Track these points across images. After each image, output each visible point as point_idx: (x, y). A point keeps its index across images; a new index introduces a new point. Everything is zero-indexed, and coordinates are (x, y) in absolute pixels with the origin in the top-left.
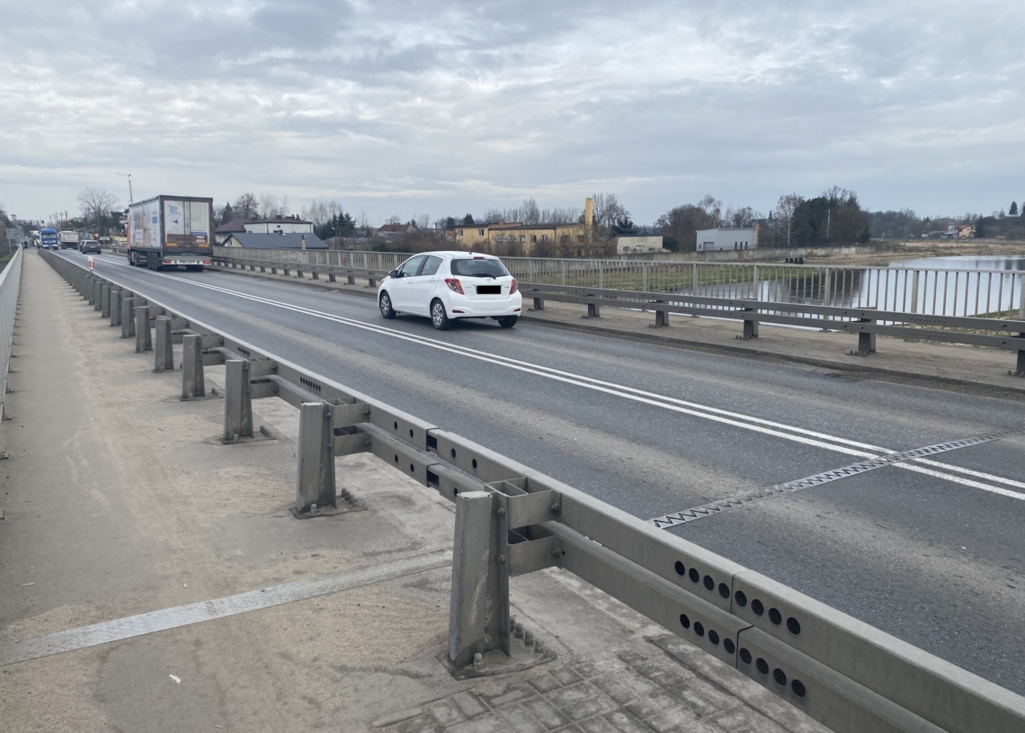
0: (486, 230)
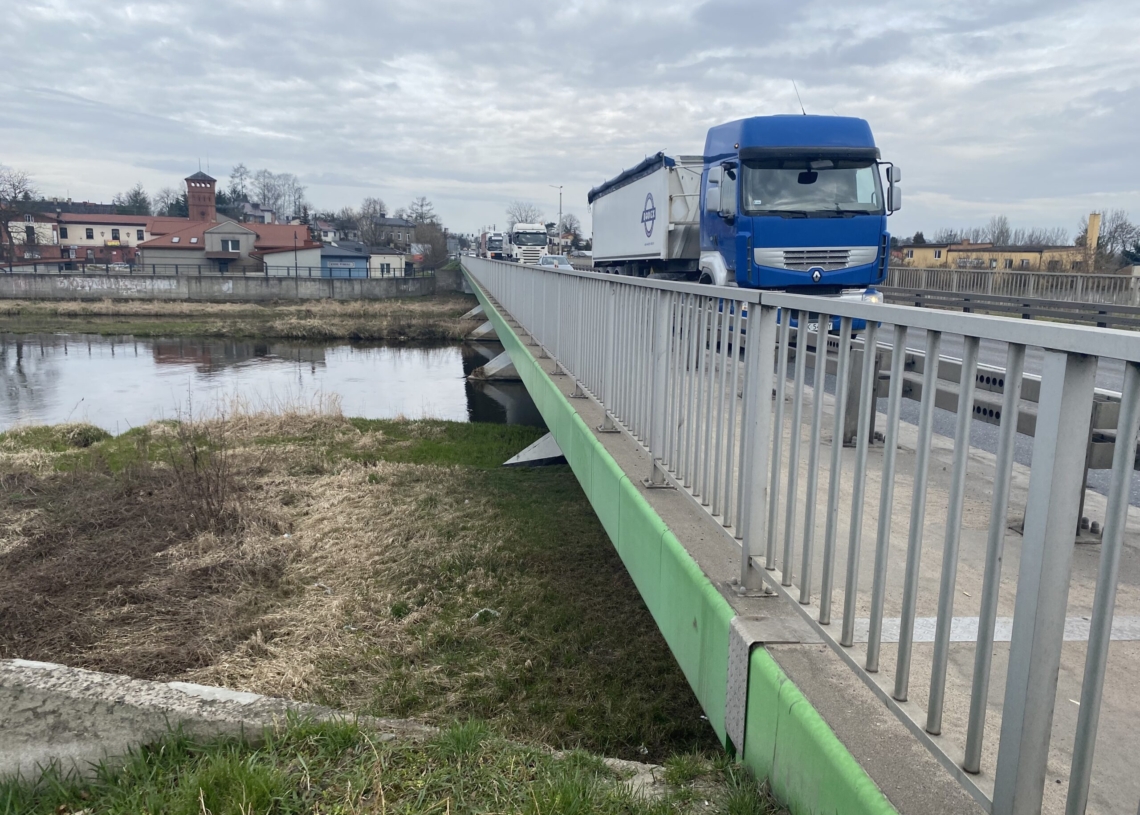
0: (944, 252)
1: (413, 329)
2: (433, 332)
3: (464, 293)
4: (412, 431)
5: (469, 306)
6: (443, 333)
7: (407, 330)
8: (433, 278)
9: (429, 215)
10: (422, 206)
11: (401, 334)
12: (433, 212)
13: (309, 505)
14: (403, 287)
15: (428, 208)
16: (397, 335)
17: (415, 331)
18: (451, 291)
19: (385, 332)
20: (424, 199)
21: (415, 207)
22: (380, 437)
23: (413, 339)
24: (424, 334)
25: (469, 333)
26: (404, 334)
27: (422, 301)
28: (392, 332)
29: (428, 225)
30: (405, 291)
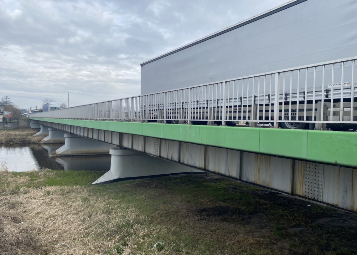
1: (16, 140)
2: (25, 141)
3: (31, 128)
4: (41, 175)
5: (34, 132)
6: (29, 141)
7: (13, 140)
8: (18, 123)
9: (9, 102)
10: (6, 99)
11: (11, 142)
12: (11, 101)
13: (25, 208)
14: (6, 126)
15: (9, 100)
16: (9, 142)
17: (17, 141)
18: (26, 127)
19: (4, 141)
20: (7, 97)
21: (3, 99)
22: (29, 178)
23: (16, 143)
24: (21, 141)
25: (40, 141)
26: (12, 142)
27: (14, 131)
28: (7, 141)
29: (9, 105)
30: (6, 127)
